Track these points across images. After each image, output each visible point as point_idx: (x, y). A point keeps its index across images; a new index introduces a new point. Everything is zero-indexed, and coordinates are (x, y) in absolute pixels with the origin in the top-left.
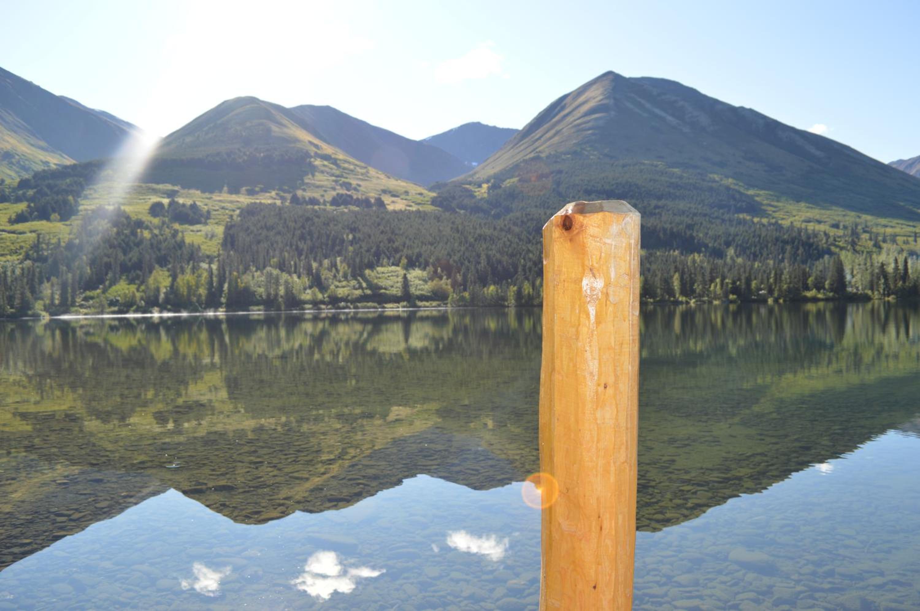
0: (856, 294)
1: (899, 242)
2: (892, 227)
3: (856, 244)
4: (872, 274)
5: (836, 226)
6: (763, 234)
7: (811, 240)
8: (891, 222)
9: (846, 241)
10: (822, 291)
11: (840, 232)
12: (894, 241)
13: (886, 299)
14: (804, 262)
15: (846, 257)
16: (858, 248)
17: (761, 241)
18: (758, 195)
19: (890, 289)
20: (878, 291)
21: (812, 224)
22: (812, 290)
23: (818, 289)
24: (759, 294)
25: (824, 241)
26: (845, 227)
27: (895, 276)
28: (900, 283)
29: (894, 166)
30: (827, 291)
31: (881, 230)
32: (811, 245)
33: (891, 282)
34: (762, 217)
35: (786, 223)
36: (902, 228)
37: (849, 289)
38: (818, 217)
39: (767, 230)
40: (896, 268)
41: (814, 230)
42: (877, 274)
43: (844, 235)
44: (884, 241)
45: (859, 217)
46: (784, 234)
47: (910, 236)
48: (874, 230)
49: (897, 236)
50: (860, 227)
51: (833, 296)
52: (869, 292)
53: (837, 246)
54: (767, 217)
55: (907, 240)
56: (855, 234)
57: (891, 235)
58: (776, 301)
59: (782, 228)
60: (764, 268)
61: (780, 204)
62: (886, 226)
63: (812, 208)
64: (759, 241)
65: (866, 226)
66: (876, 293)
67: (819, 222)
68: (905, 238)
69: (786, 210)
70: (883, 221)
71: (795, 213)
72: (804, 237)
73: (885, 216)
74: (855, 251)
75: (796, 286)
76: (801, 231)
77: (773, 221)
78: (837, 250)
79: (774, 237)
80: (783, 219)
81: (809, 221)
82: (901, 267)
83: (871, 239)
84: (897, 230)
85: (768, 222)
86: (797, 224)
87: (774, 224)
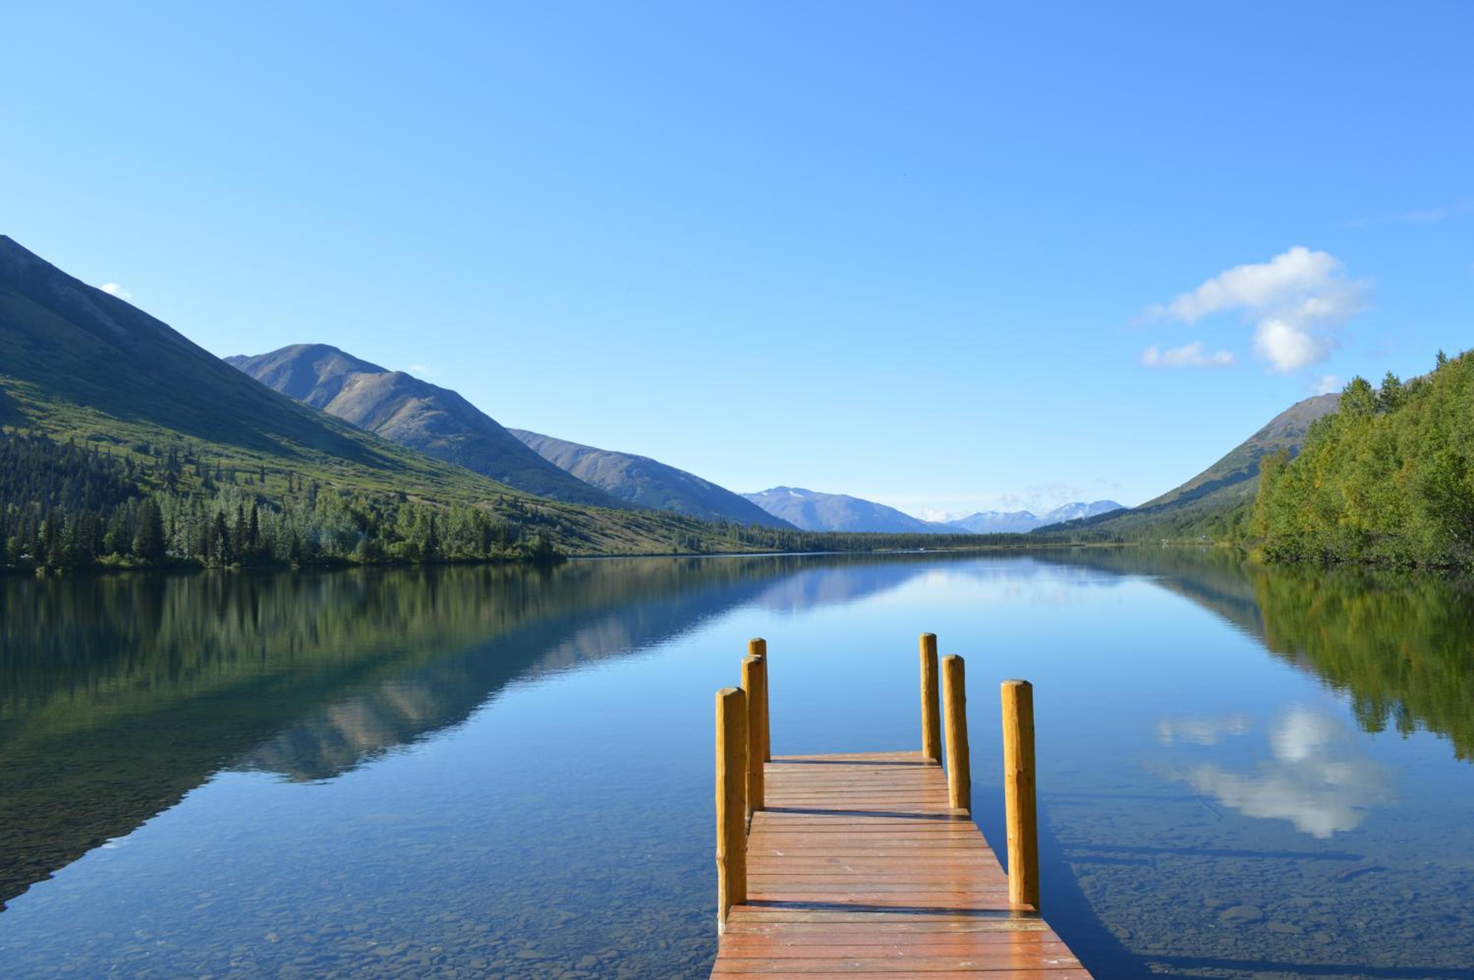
0: (180, 560)
1: (238, 481)
2: (228, 457)
3: (177, 481)
4: (205, 529)
5: (143, 449)
6: (23, 455)
7: (106, 471)
8: (227, 449)
9: (160, 475)
10: (127, 555)
11: (150, 461)
12: (232, 479)
13: (226, 567)
14: (95, 507)
15: (164, 500)
16: (179, 487)
17: (18, 467)
18: (12, 387)
19: (231, 553)
20: (214, 555)
21: (104, 443)
22: (111, 554)
23: (122, 553)
24: (19, 561)
25: (126, 473)
26: (158, 453)
27: (239, 534)
28: (246, 545)
29: (232, 364)
30: (135, 555)
31: (215, 461)
32: (106, 478)
33: (233, 541)
34: (18, 426)
35: (62, 438)
36: (243, 460)
37: (170, 553)
38: (113, 433)
39: (29, 449)
40: (241, 522)
41: (108, 454)
42: (213, 529)
43: (157, 466)
44: (218, 478)
45: (180, 438)
46: (59, 457)
47: (254, 473)
48: (203, 460)
49: (236, 471)
50: (180, 454)
51: (145, 563)
52: (201, 558)
53: (146, 483)
54: (27, 427)
55: (251, 479)
56: (174, 464)
57: (227, 470)
58: (50, 571)
59: (54, 446)
60: (25, 514)
61: (50, 406)
62: (220, 455)
63: (105, 417)
64: (14, 468)
65: (191, 454)
66: (211, 559)
67: (117, 441)
68: (248, 475)
69: (60, 417)
70: (215, 447)
71: (76, 423)
72: (93, 466)
73: (218, 440)
74: (175, 491)
75: (84, 547)
76: (88, 456)
77: (39, 433)
78: (147, 489)
79: (42, 461)
80: (55, 431)
81: (98, 438)
82: (248, 520)
83: (198, 474)
84: (237, 462)
85: (30, 435)
86: (80, 443)
87: (38, 440)
